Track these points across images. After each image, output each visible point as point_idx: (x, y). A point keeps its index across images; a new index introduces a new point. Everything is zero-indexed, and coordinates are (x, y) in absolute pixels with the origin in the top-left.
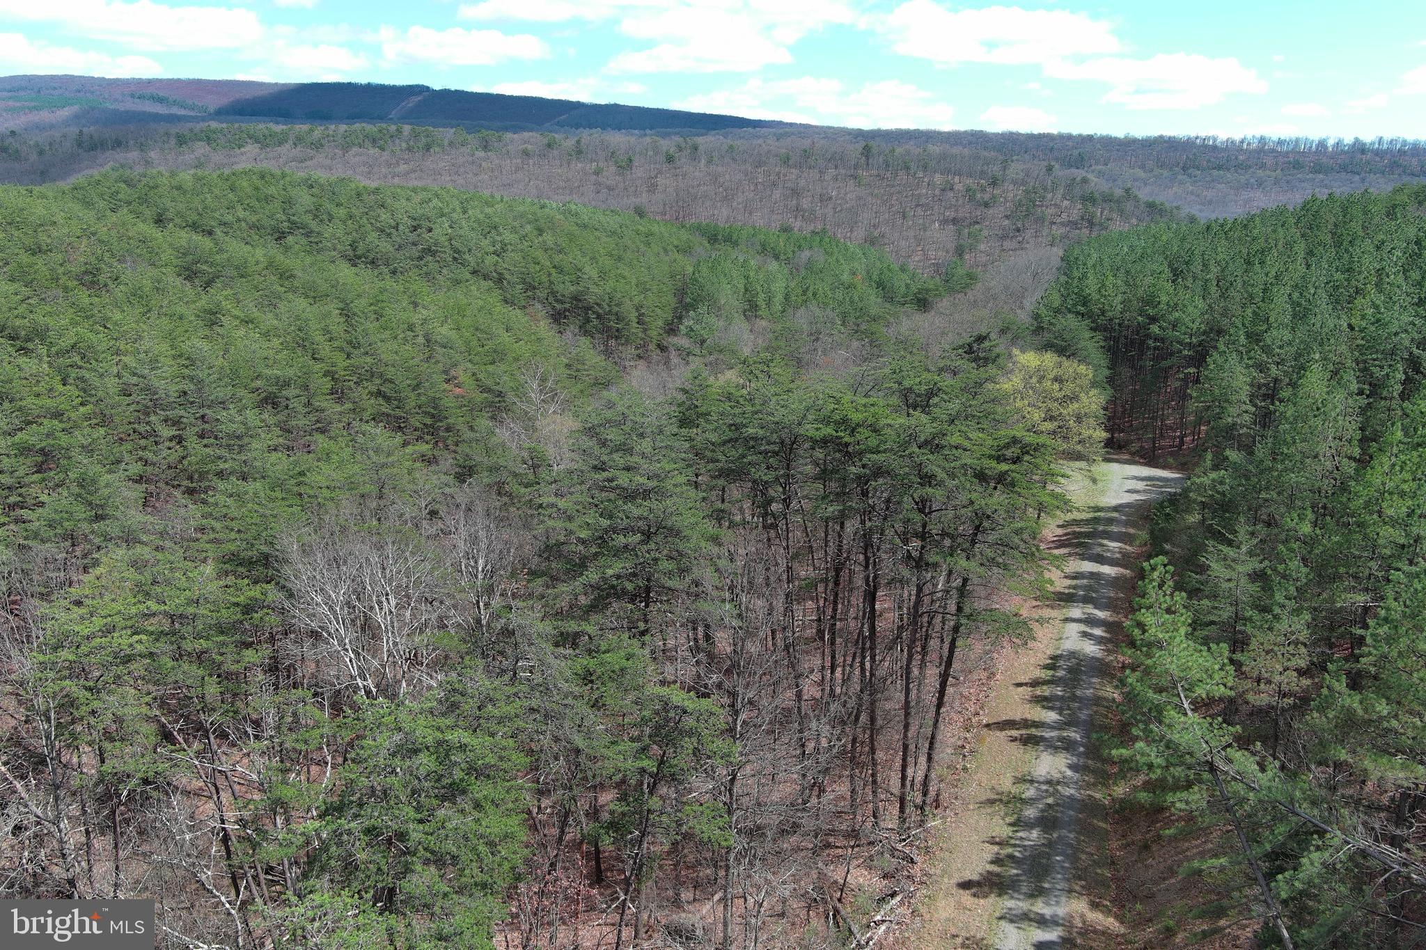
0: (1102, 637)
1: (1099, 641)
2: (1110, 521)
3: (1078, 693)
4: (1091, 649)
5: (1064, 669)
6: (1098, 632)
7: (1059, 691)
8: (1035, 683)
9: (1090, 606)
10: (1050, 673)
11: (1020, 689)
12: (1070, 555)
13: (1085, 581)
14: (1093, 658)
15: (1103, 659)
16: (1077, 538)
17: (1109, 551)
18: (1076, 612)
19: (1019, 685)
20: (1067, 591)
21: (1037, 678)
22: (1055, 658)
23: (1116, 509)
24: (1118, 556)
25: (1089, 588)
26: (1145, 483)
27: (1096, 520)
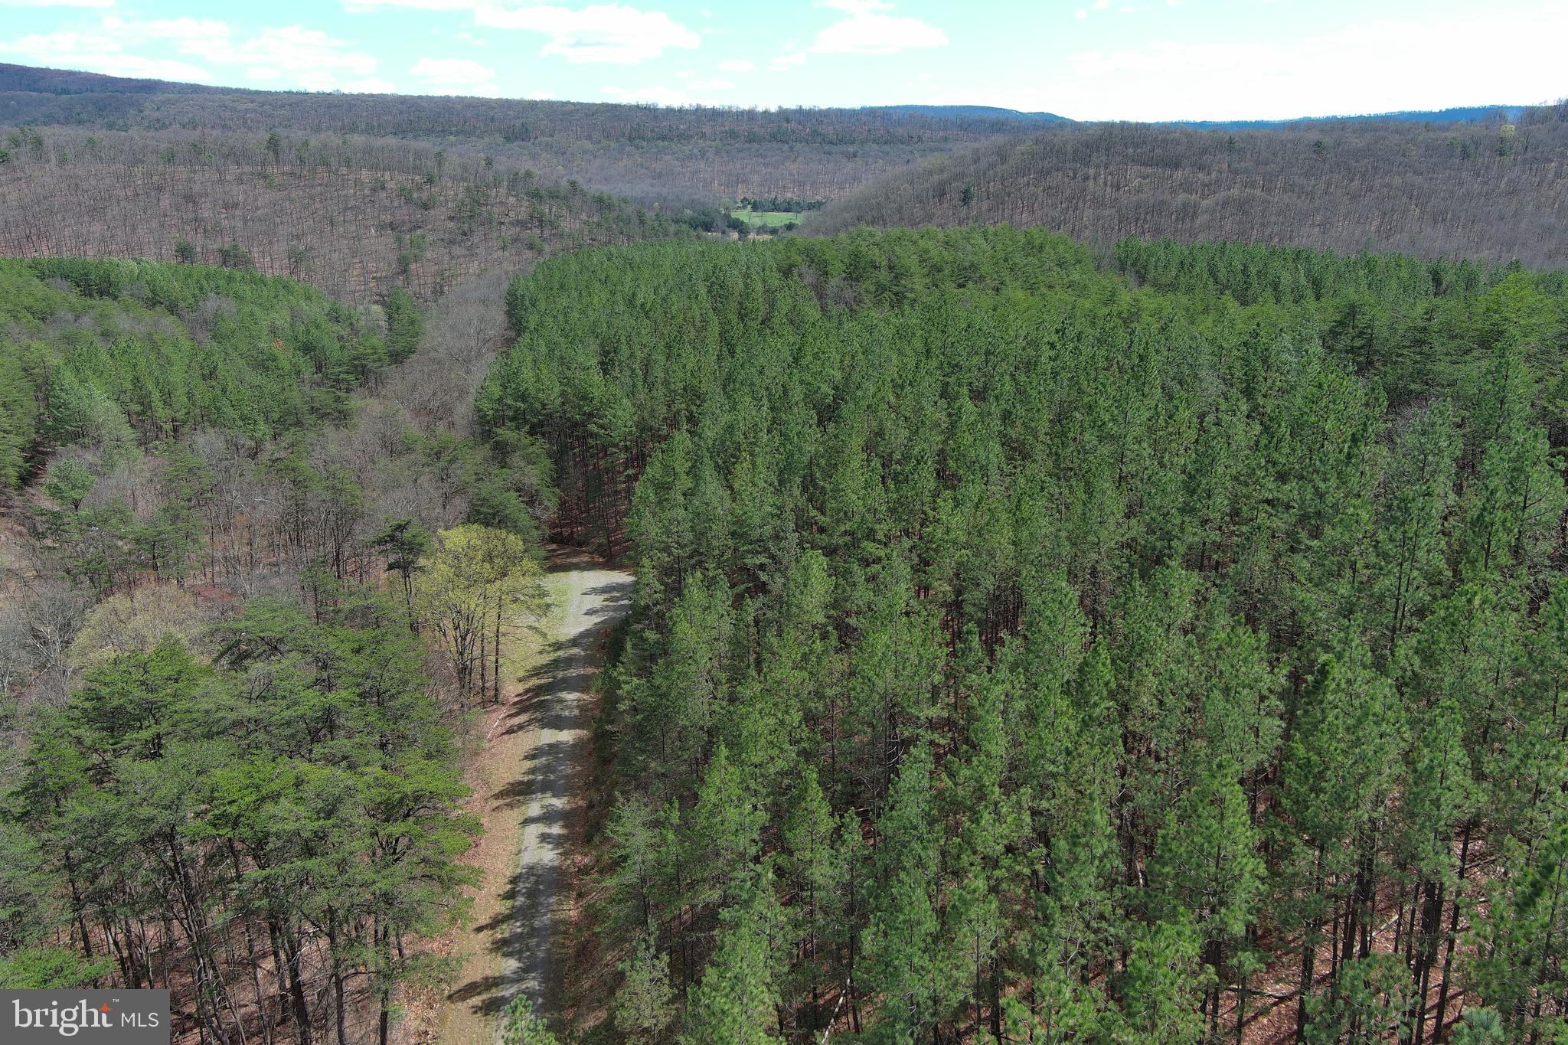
0: (560, 836)
1: (557, 841)
2: (569, 661)
3: (537, 923)
4: (548, 856)
5: (523, 894)
6: (556, 830)
7: (517, 927)
8: (494, 924)
9: (548, 794)
10: (509, 903)
11: (482, 935)
12: (530, 722)
13: (543, 760)
14: (552, 868)
15: (560, 867)
16: (537, 695)
17: (567, 707)
18: (534, 809)
19: (479, 929)
20: (526, 779)
21: (498, 914)
22: (514, 881)
23: (574, 642)
24: (576, 712)
25: (548, 769)
26: (602, 597)
27: (555, 664)
